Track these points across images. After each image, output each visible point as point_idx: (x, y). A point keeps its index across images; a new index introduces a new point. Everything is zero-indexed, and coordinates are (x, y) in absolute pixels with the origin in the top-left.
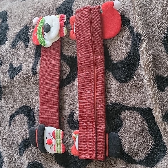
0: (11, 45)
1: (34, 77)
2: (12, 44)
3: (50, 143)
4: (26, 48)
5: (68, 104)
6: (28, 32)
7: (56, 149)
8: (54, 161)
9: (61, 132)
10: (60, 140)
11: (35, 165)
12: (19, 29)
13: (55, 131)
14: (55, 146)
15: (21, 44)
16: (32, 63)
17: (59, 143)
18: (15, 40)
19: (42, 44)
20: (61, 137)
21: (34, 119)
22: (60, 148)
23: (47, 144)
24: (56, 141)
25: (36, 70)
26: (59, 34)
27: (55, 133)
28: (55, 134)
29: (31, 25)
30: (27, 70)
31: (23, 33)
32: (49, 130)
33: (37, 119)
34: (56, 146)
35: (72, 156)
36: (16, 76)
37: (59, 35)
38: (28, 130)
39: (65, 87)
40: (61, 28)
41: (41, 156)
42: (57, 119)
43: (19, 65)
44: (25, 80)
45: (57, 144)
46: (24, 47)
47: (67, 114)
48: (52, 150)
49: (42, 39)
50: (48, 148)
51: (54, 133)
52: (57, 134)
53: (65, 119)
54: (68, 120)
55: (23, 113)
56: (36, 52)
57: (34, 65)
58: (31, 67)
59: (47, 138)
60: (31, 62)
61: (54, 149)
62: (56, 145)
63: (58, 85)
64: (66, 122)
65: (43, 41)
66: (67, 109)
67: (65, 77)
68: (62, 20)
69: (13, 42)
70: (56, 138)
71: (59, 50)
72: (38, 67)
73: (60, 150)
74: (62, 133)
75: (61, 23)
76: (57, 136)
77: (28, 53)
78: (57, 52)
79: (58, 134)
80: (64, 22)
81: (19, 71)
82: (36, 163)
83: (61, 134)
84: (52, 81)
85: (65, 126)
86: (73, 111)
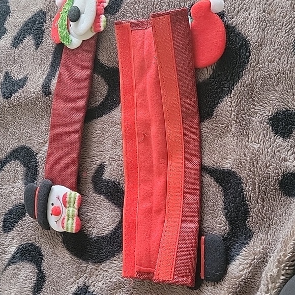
0: (11, 42)
1: (46, 99)
2: (15, 40)
3: (57, 212)
4: (37, 48)
5: (98, 151)
6: (42, 22)
7: (65, 225)
8: (61, 245)
9: (77, 197)
10: (74, 210)
11: (28, 250)
12: (27, 16)
13: (68, 194)
14: (64, 219)
15: (29, 41)
16: (44, 76)
17: (71, 215)
18: (19, 34)
19: (64, 42)
20: (76, 205)
21: (37, 171)
22: (72, 224)
23: (52, 215)
24: (67, 211)
25: (49, 87)
26: (93, 27)
27: (68, 196)
28: (67, 199)
29: (49, 11)
30: (34, 86)
31: (35, 22)
32: (59, 191)
33: (41, 171)
34: (66, 220)
35: (91, 238)
36: (13, 95)
37: (93, 29)
38: (23, 189)
39: (96, 121)
40: (98, 16)
41: (40, 235)
42: (75, 173)
43: (21, 77)
44: (29, 102)
45: (68, 215)
46: (33, 47)
47: (94, 166)
48: (59, 226)
49: (65, 32)
50: (52, 220)
51: (65, 197)
52: (70, 198)
53: (89, 175)
54: (94, 177)
55: (19, 159)
56: (54, 57)
57: (47, 78)
58: (41, 81)
59: (53, 204)
60: (43, 74)
61: (63, 223)
62: (66, 217)
63: (82, 115)
64: (89, 180)
65: (67, 37)
66: (95, 158)
67: (98, 103)
68: (102, 2)
69: (15, 38)
70: (68, 206)
71: (91, 55)
72: (54, 82)
73: (71, 226)
74: (79, 198)
75: (99, 7)
76: (70, 202)
77: (39, 58)
78: (87, 59)
79: (72, 199)
80: (103, 7)
81: (20, 87)
82: (30, 246)
83: (77, 200)
84: (73, 108)
85: (87, 186)
86: (104, 162)
